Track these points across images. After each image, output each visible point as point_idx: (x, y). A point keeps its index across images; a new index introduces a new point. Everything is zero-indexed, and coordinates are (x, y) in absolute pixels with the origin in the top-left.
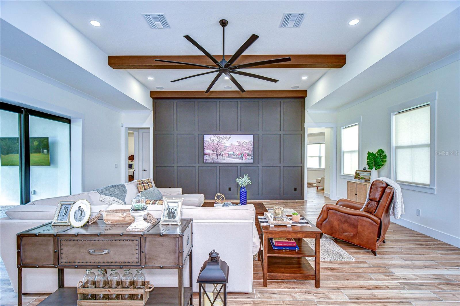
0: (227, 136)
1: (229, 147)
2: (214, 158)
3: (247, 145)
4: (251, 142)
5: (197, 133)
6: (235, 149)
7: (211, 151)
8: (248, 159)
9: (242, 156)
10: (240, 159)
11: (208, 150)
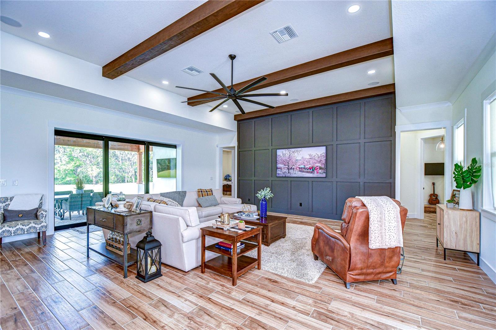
0: (298, 149)
1: (300, 160)
2: (286, 172)
3: (319, 157)
4: (323, 154)
5: (270, 148)
6: (306, 163)
7: (283, 165)
8: (320, 173)
9: (314, 170)
10: (312, 172)
11: (280, 164)
